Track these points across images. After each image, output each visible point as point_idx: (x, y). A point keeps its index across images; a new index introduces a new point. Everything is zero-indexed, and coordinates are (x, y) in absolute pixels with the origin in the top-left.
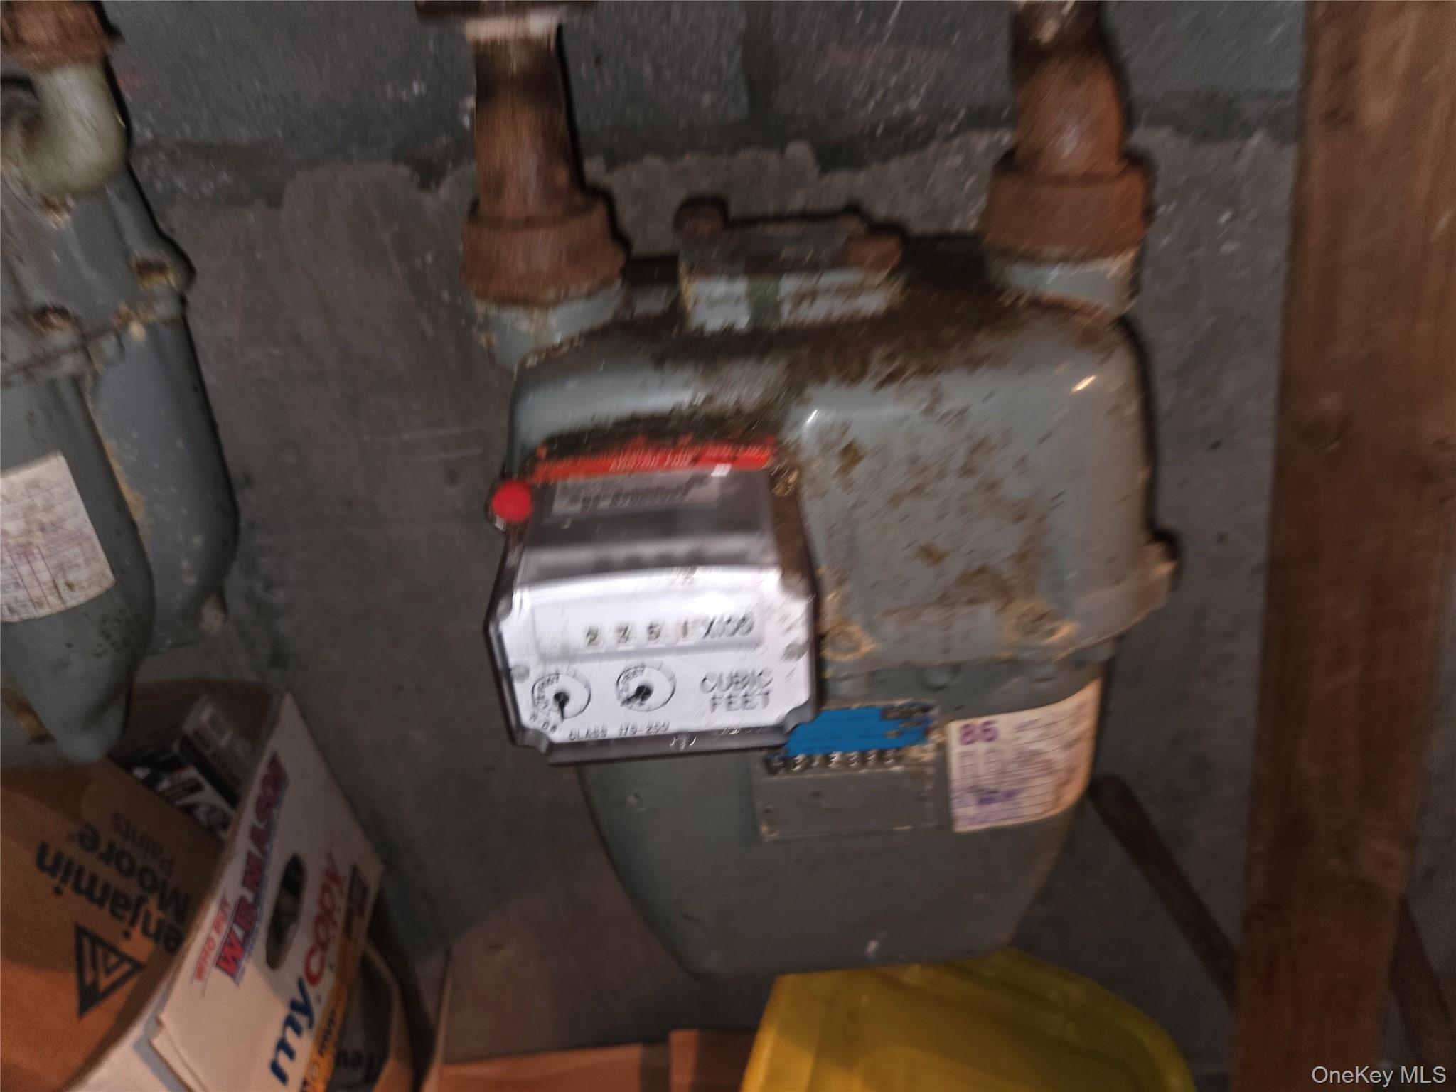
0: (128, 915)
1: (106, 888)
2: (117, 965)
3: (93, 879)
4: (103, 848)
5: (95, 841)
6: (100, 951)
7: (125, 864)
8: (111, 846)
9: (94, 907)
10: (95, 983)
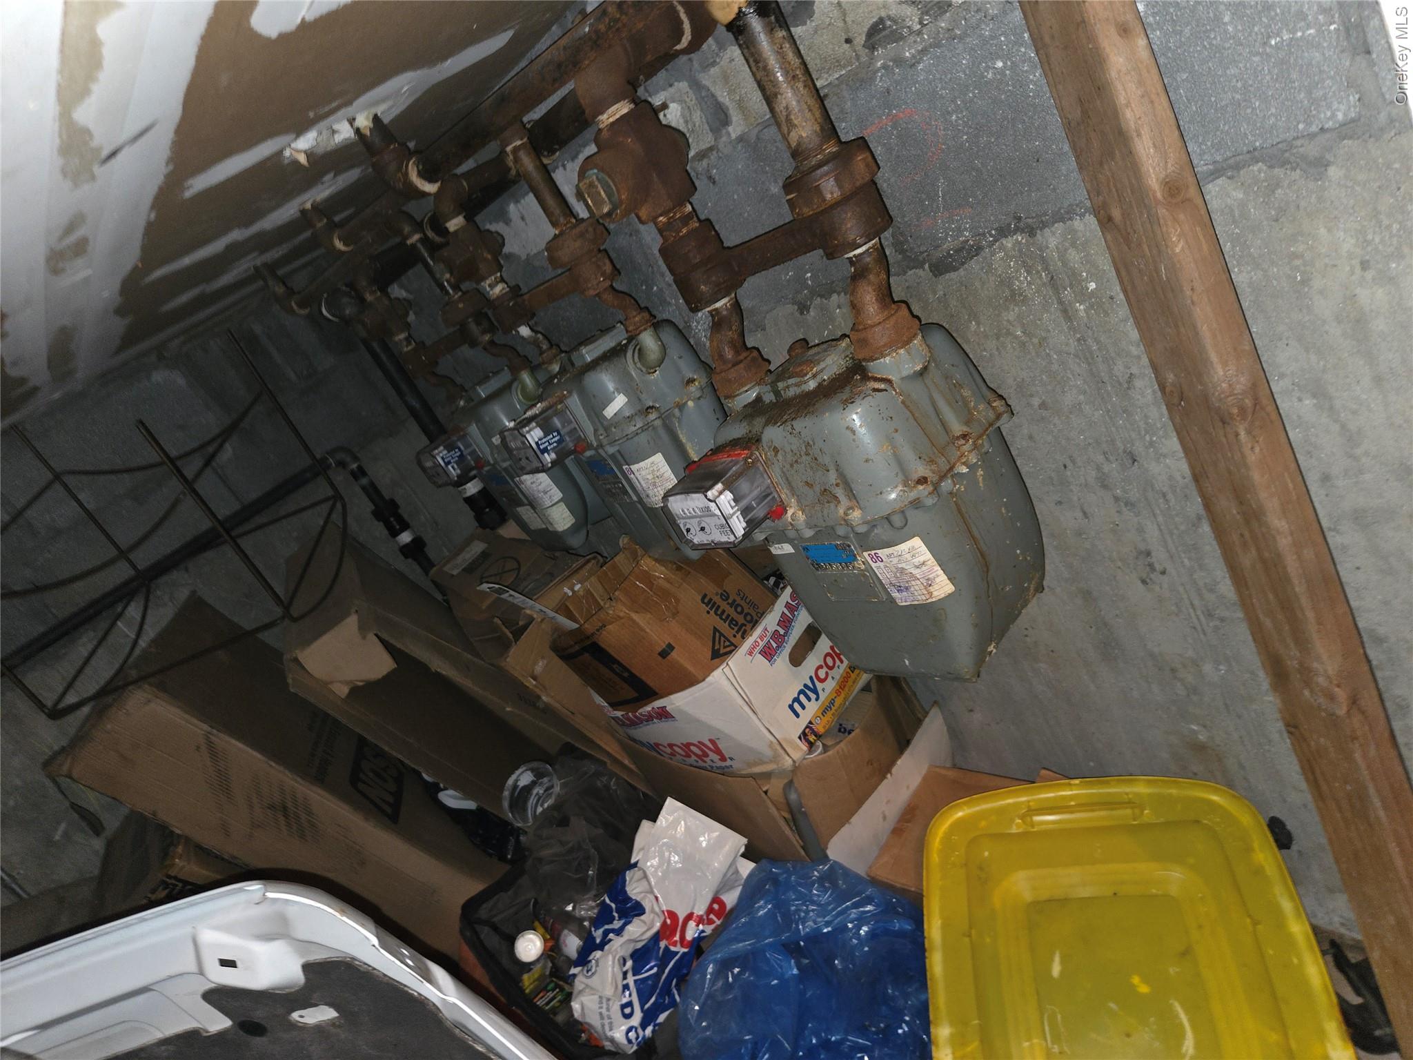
0: (736, 628)
1: (729, 615)
2: (728, 646)
3: (724, 611)
4: (730, 601)
5: (727, 598)
6: (722, 639)
7: (739, 609)
8: (734, 601)
9: (722, 621)
10: (719, 649)
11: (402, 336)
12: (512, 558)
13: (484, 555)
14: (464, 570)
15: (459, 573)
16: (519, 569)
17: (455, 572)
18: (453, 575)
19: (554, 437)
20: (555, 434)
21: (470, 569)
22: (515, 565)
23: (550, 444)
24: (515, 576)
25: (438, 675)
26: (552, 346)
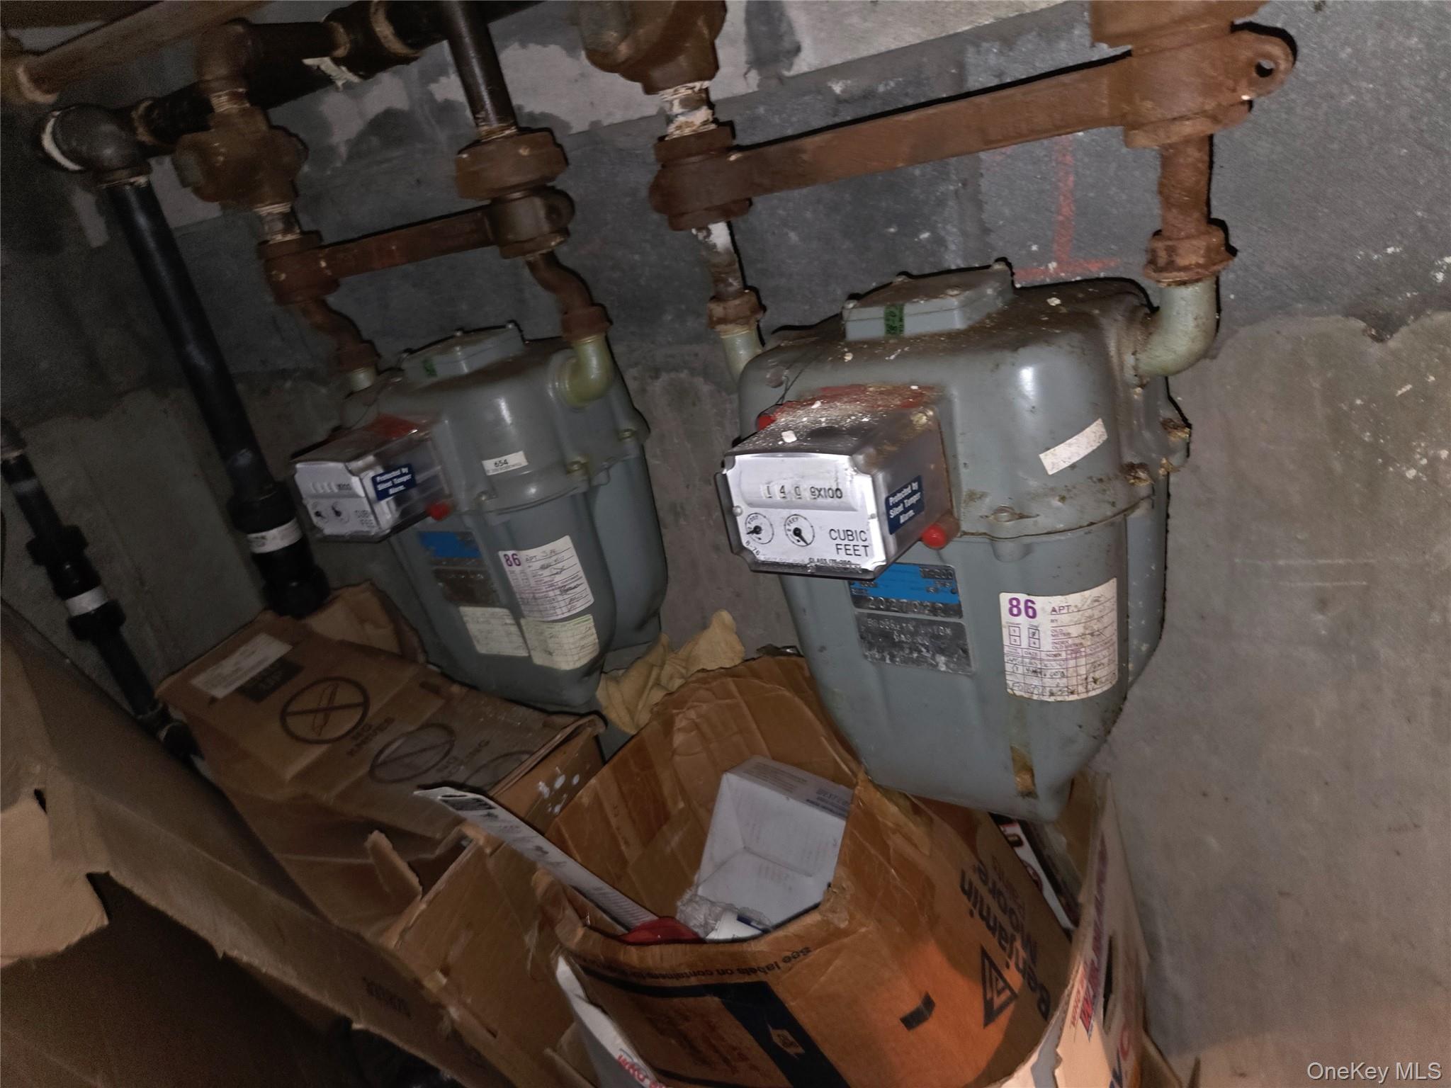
11: (278, 208)
12: (349, 681)
13: (284, 670)
14: (241, 690)
15: (226, 698)
16: (365, 704)
17: (220, 693)
18: (213, 700)
19: (402, 475)
20: (405, 470)
21: (255, 690)
22: (358, 698)
23: (395, 486)
24: (358, 717)
25: (230, 964)
26: (746, 287)
